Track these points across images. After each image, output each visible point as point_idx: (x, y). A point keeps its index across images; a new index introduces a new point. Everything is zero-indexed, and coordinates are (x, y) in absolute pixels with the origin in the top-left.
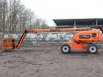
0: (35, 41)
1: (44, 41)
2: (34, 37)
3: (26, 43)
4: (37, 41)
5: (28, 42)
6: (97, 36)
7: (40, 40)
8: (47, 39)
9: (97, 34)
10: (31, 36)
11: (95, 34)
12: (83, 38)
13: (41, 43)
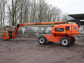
0: (37, 33)
1: (44, 33)
2: (37, 30)
3: (31, 34)
4: (39, 33)
5: (33, 34)
6: (70, 29)
7: (41, 32)
8: (47, 32)
9: (70, 27)
10: (35, 29)
11: (69, 27)
12: (57, 31)
13: (42, 34)
